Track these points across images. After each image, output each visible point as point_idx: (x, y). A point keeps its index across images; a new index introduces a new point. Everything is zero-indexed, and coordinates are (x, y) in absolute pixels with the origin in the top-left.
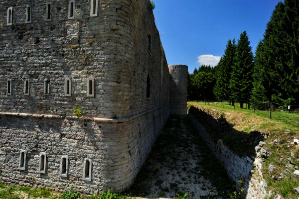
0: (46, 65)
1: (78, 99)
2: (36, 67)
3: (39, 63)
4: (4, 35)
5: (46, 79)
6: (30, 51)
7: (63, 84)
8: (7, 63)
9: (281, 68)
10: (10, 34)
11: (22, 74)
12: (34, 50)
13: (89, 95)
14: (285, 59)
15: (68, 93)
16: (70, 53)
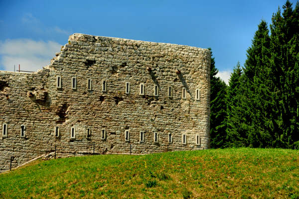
0: (169, 124)
1: (190, 146)
2: (162, 125)
3: (164, 123)
4: (137, 101)
5: (169, 133)
6: (158, 114)
7: (181, 137)
8: (139, 120)
9: (272, 127)
10: (141, 101)
11: (152, 129)
12: (161, 114)
13: (197, 144)
14: (275, 117)
15: (184, 142)
16: (184, 119)
